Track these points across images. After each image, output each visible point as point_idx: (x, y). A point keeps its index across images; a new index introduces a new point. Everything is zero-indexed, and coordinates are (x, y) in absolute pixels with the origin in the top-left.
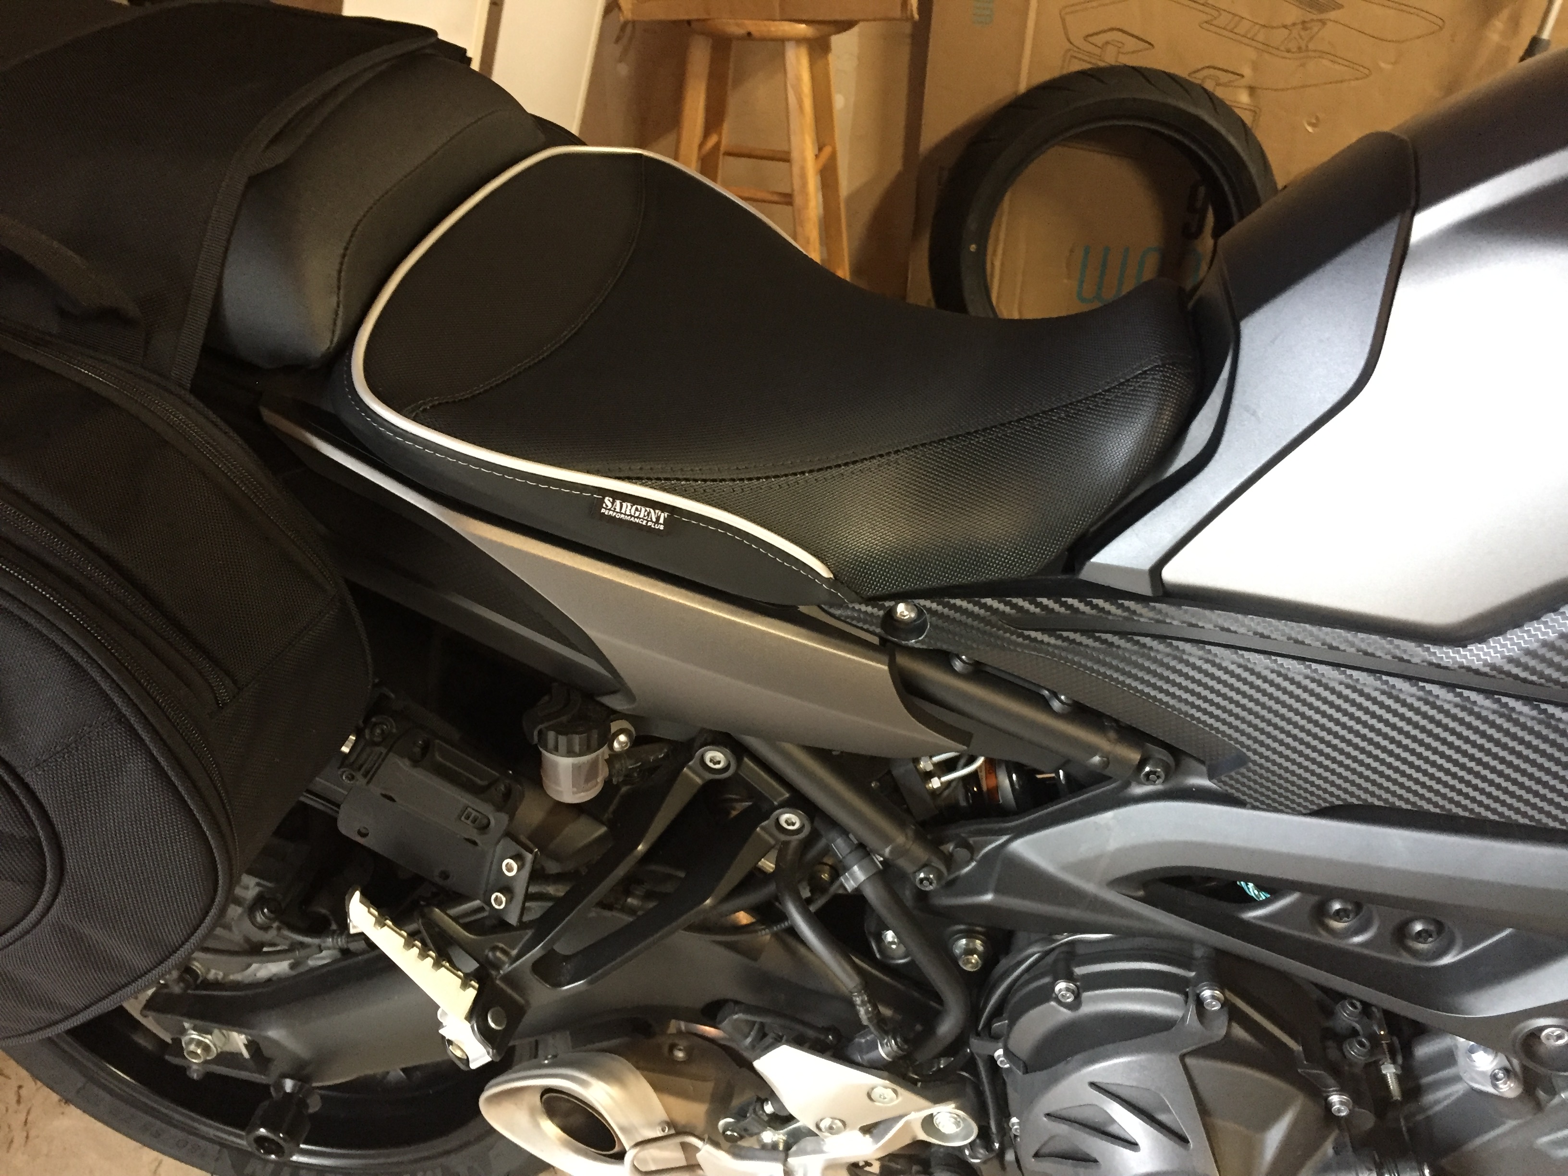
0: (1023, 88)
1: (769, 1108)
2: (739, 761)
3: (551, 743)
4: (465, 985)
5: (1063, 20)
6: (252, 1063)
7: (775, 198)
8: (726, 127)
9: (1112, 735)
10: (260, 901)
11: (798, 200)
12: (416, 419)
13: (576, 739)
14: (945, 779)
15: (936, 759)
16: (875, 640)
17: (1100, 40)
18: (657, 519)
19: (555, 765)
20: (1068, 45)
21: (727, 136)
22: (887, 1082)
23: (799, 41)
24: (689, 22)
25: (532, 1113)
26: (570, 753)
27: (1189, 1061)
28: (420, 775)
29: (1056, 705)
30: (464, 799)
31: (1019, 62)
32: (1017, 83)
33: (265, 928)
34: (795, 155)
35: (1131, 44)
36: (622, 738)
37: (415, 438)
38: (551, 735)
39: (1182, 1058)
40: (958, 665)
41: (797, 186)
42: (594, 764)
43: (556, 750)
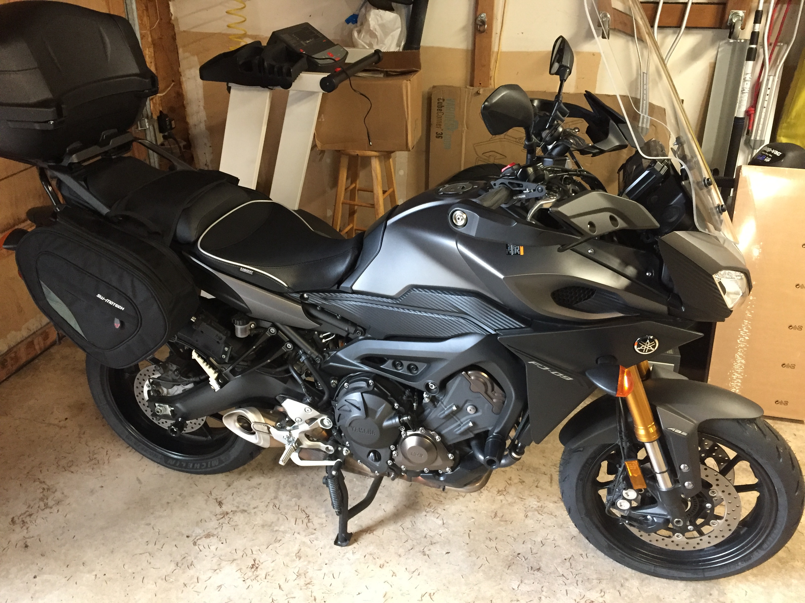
0: (462, 169)
1: (287, 419)
2: (277, 332)
3: (236, 323)
4: (215, 373)
5: (475, 149)
6: (171, 417)
7: (369, 206)
8: (358, 182)
9: (350, 324)
10: (176, 370)
11: (376, 206)
12: (208, 252)
13: (241, 322)
14: (326, 340)
15: (324, 335)
16: (300, 302)
17: (487, 154)
18: (251, 272)
19: (238, 328)
20: (477, 156)
21: (359, 184)
22: (309, 407)
23: (376, 157)
24: (339, 151)
25: (235, 422)
26: (240, 325)
27: (364, 394)
28: (209, 327)
29: (338, 317)
30: (217, 332)
31: (461, 161)
32: (460, 167)
33: (177, 376)
34: (375, 191)
35: (499, 156)
36: (253, 325)
37: (207, 255)
38: (236, 321)
39: (362, 394)
40: (318, 308)
41: (376, 203)
42: (246, 329)
43: (237, 324)
